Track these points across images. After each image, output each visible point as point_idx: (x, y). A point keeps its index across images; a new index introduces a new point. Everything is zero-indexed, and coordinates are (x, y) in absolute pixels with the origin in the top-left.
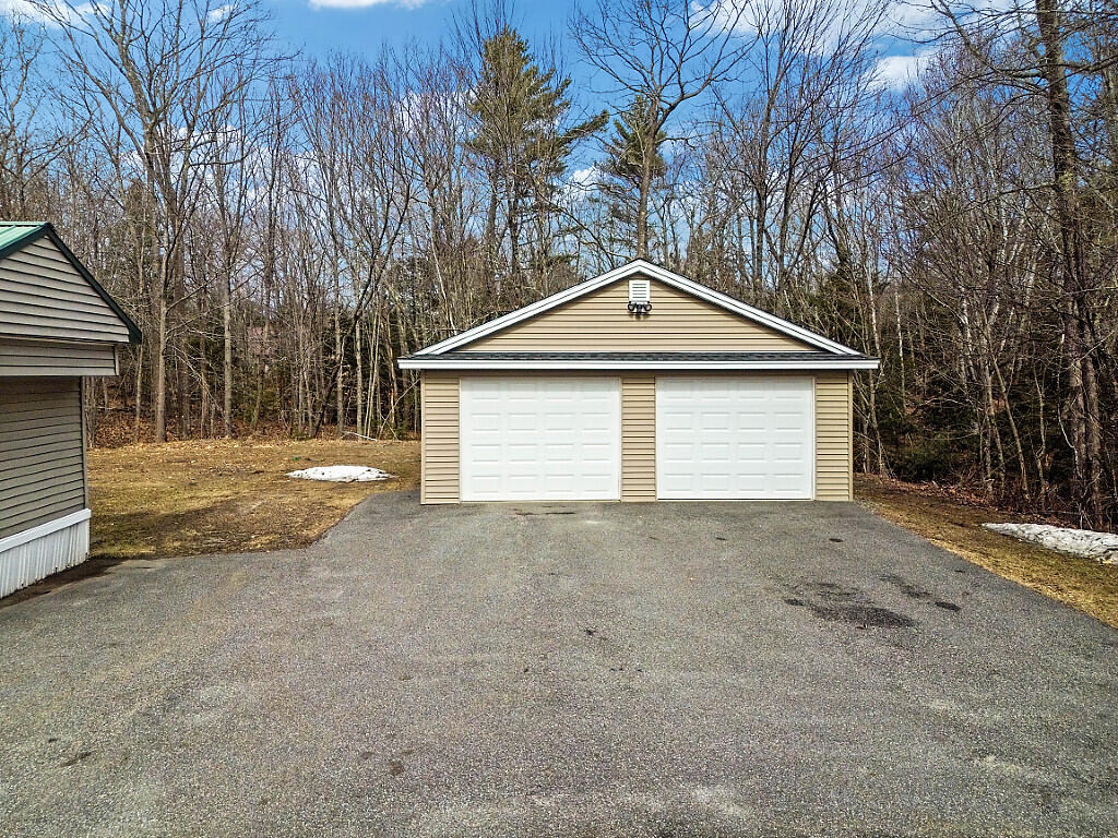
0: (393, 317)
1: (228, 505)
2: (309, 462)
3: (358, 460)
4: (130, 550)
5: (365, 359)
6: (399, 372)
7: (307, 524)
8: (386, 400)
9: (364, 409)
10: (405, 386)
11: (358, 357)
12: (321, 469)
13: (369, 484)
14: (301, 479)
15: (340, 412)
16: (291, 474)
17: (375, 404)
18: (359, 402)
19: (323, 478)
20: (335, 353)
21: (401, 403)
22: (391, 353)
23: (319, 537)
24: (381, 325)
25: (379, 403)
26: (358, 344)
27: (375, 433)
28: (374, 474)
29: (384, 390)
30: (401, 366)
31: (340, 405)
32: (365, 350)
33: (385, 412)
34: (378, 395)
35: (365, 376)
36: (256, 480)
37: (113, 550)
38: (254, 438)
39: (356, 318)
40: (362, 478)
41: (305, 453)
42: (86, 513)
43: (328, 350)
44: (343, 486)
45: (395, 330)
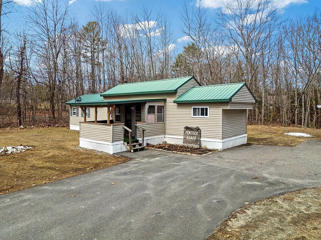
0: (316, 91)
1: (271, 138)
2: (289, 132)
3: (303, 132)
4: (254, 143)
5: (305, 105)
6: (317, 109)
7: (291, 143)
8: (312, 117)
9: (304, 120)
10: (319, 113)
11: (303, 104)
12: (293, 133)
13: (307, 137)
14: (287, 135)
15: (296, 120)
16: (284, 134)
17: (308, 118)
18: (303, 117)
19: (294, 135)
20: (295, 103)
21: (318, 118)
22: (314, 103)
23: (295, 146)
24: (311, 94)
25: (309, 118)
26: (303, 100)
27: (308, 126)
28: (309, 136)
29: (311, 114)
30: (318, 107)
31: (296, 118)
32: (305, 102)
33: (312, 120)
34: (309, 116)
35: (305, 110)
36: (275, 134)
37: (251, 142)
38: (271, 125)
39: (303, 93)
40: (305, 136)
41: (287, 130)
42: (246, 135)
43: (293, 102)
44: (300, 137)
45: (316, 96)
